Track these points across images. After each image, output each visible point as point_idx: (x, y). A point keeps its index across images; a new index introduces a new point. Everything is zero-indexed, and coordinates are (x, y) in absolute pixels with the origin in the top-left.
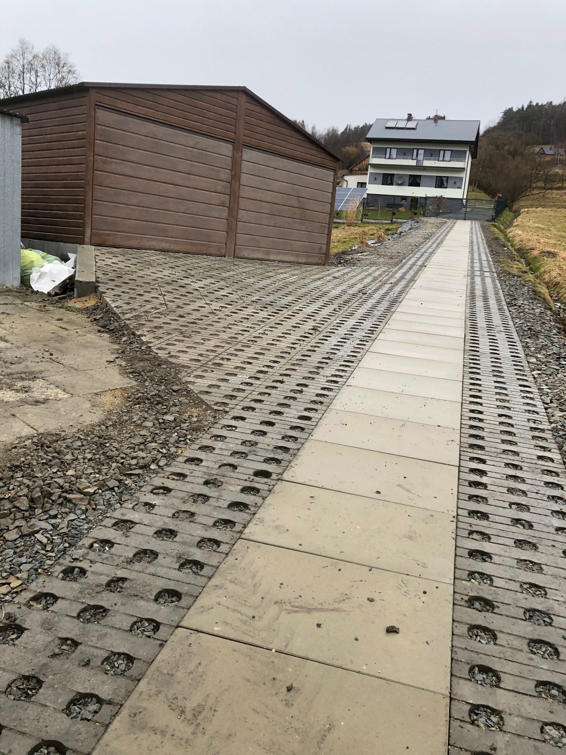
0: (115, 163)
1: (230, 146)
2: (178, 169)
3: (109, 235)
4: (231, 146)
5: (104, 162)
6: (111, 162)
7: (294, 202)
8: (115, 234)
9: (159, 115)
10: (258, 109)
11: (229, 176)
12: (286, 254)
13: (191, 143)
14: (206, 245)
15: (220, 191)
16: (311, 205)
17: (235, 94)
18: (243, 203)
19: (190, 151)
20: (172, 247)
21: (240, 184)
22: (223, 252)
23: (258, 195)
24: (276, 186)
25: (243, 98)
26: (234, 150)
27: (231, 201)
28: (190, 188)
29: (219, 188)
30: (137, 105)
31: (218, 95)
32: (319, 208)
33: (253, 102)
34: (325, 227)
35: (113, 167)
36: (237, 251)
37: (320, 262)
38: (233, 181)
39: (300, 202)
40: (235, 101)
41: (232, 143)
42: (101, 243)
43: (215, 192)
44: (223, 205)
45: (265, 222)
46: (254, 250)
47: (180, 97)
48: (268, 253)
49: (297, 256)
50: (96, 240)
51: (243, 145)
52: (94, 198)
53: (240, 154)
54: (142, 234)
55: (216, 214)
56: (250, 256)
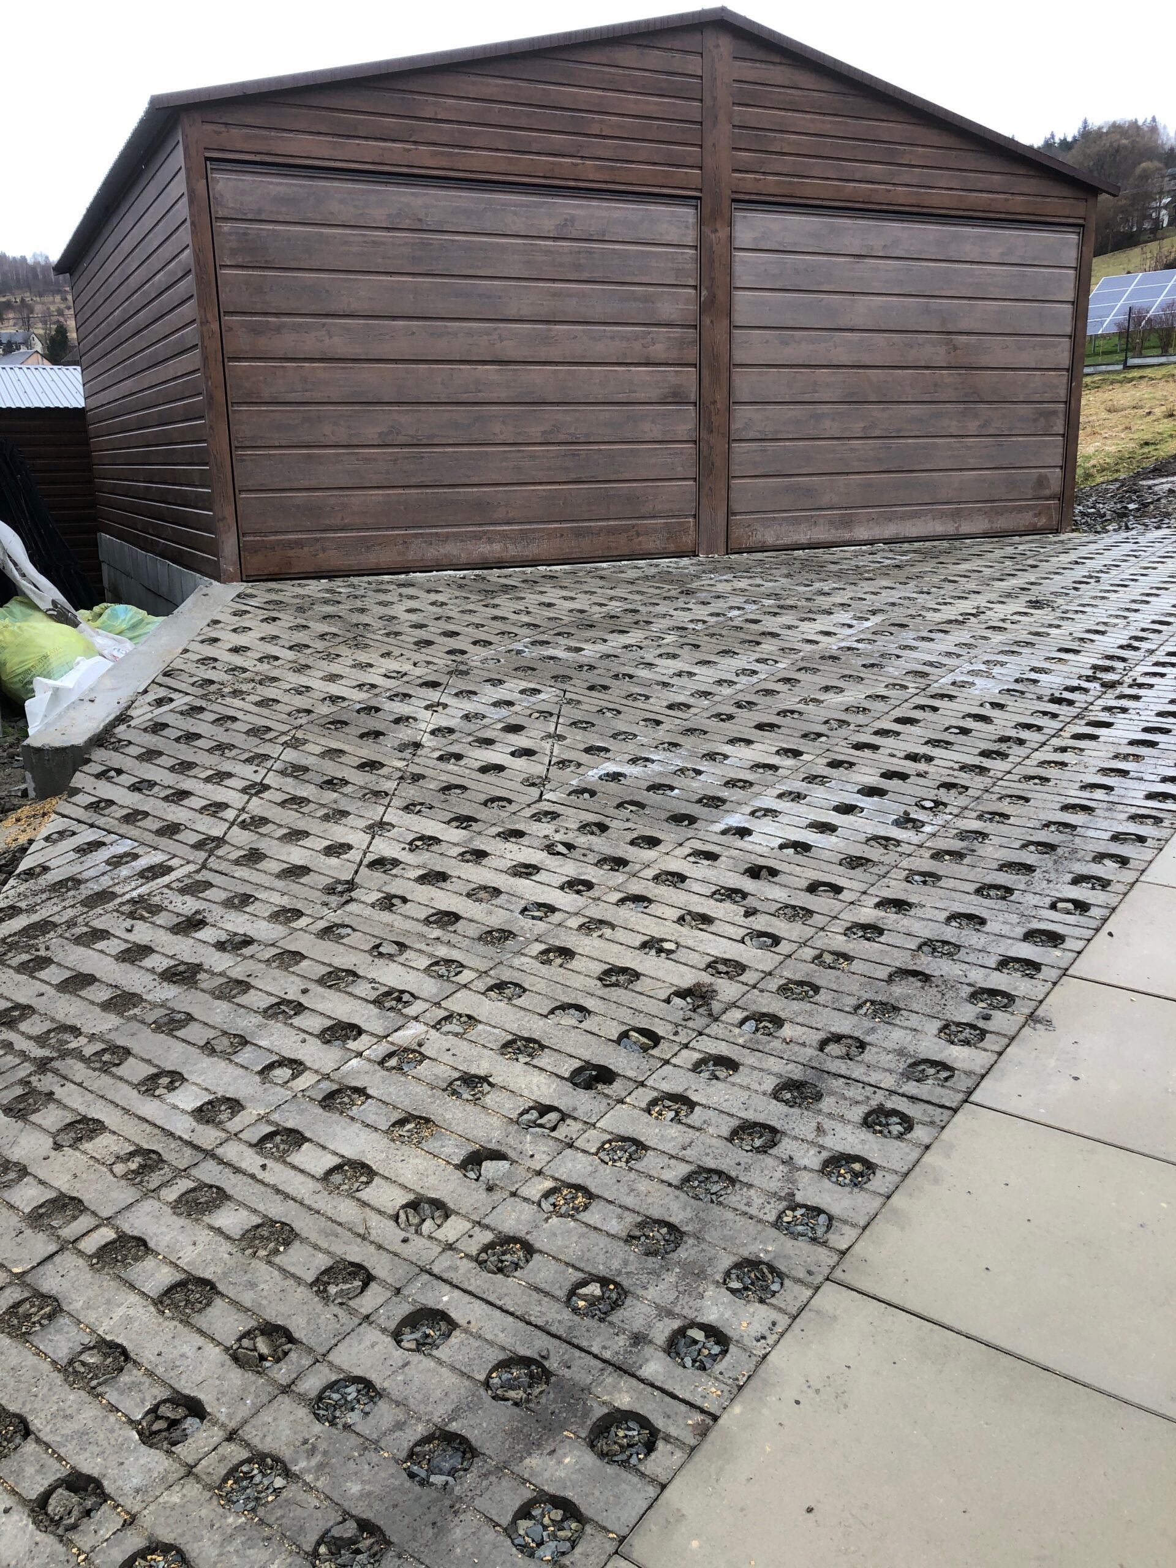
0: (296, 328)
1: (688, 214)
2: (511, 311)
3: (299, 544)
4: (691, 211)
5: (256, 331)
6: (279, 329)
7: (934, 352)
8: (317, 540)
9: (424, 157)
10: (779, 74)
11: (693, 307)
12: (914, 515)
13: (548, 225)
14: (626, 529)
15: (662, 356)
16: (999, 352)
17: (691, 41)
18: (745, 384)
19: (547, 252)
20: (513, 551)
21: (732, 326)
22: (688, 540)
23: (800, 350)
24: (862, 311)
25: (723, 46)
26: (701, 222)
27: (706, 382)
28: (557, 363)
29: (659, 350)
30: (349, 137)
31: (628, 56)
32: (1028, 358)
33: (761, 55)
34: (1054, 413)
35: (286, 342)
36: (737, 532)
37: (1042, 522)
38: (707, 321)
39: (955, 348)
40: (693, 65)
41: (694, 201)
42: (277, 570)
43: (646, 364)
44: (676, 398)
45: (830, 427)
46: (796, 521)
47: (492, 86)
48: (847, 523)
49: (956, 515)
50: (255, 562)
51: (734, 200)
52: (235, 443)
53: (723, 233)
54: (407, 528)
55: (653, 431)
56: (787, 541)
